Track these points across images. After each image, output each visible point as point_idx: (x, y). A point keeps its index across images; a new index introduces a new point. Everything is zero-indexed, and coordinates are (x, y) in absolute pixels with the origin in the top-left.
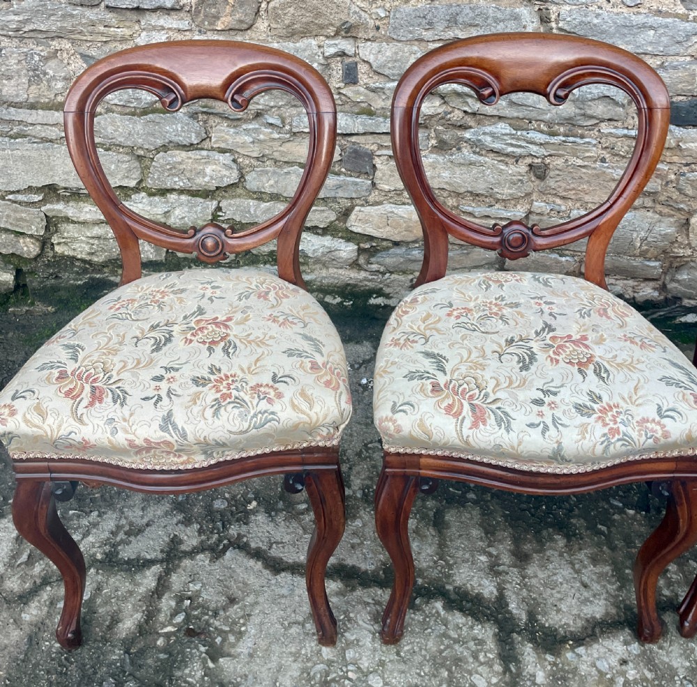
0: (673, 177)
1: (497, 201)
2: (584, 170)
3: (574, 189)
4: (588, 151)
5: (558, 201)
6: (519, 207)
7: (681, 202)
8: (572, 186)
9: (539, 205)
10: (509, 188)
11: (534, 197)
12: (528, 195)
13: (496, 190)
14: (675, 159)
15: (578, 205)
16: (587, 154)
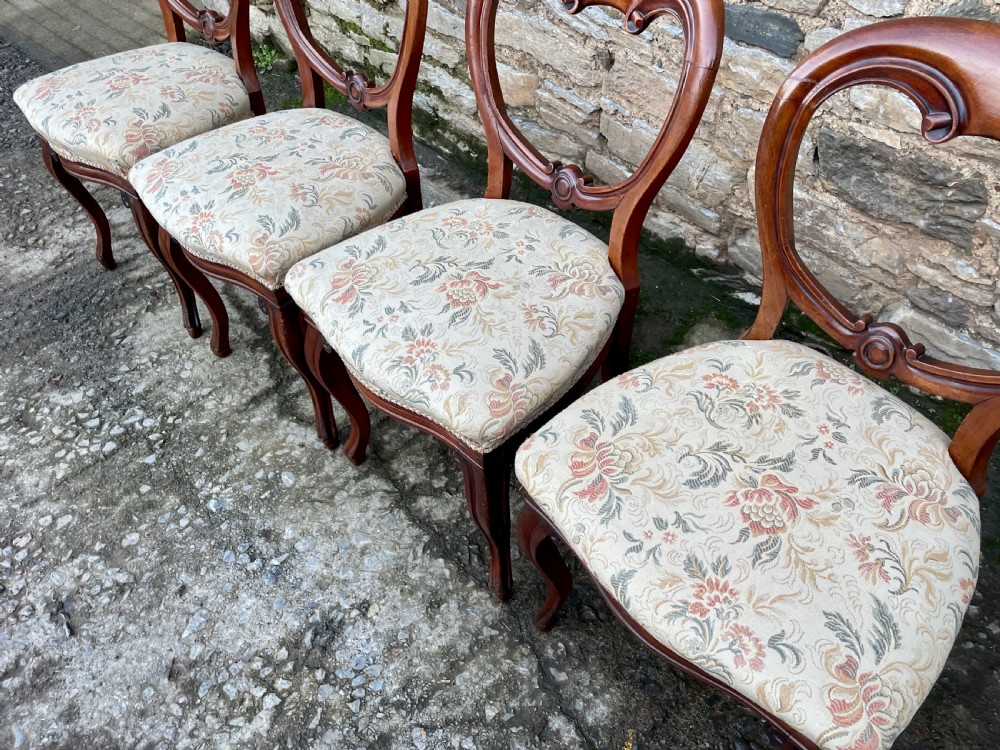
0: (729, 108)
1: (574, 85)
2: (642, 71)
3: (633, 92)
4: (642, 47)
5: (623, 101)
6: (591, 98)
7: (739, 145)
8: (634, 87)
9: (606, 102)
10: (580, 72)
11: (603, 90)
12: (597, 86)
13: (570, 71)
14: (731, 84)
15: (641, 114)
16: (643, 51)
